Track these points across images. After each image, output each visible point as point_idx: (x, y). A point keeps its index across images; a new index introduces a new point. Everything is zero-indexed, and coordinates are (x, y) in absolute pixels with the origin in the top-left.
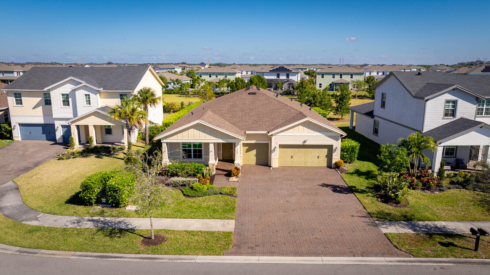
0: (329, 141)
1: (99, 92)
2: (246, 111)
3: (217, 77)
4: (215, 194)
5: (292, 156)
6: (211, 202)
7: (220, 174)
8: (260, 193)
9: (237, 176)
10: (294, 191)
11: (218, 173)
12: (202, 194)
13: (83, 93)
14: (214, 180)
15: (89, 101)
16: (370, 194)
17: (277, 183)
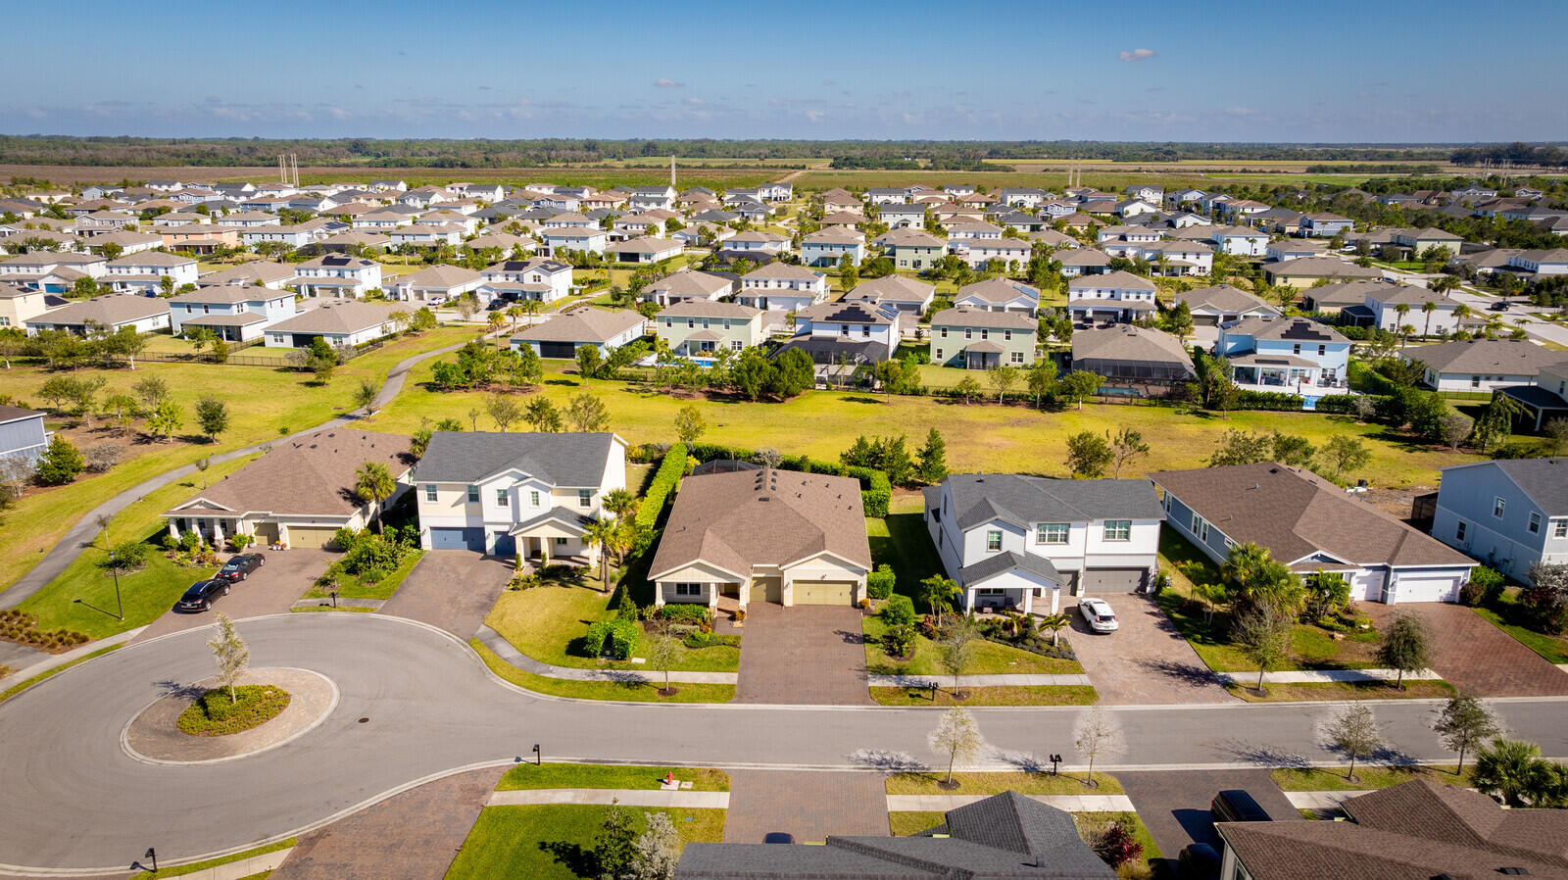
0: (853, 577)
1: (552, 489)
3: (706, 326)
4: (718, 644)
5: (809, 593)
6: (714, 653)
8: (766, 643)
9: (741, 620)
10: (802, 641)
11: (721, 616)
12: (705, 645)
13: (531, 490)
14: (716, 625)
15: (537, 500)
16: (881, 645)
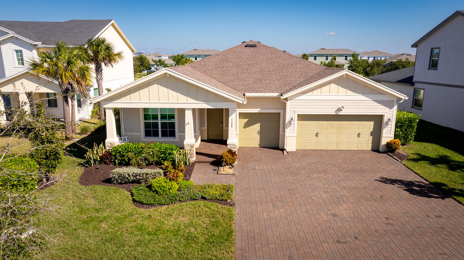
0: (377, 109)
1: (36, 47)
2: (243, 66)
4: (192, 199)
5: (317, 134)
6: (183, 216)
7: (202, 162)
8: (277, 197)
9: (231, 165)
10: (338, 193)
11: (200, 160)
12: (168, 200)
13: (12, 48)
14: (192, 171)
15: (22, 59)
17: (302, 178)
